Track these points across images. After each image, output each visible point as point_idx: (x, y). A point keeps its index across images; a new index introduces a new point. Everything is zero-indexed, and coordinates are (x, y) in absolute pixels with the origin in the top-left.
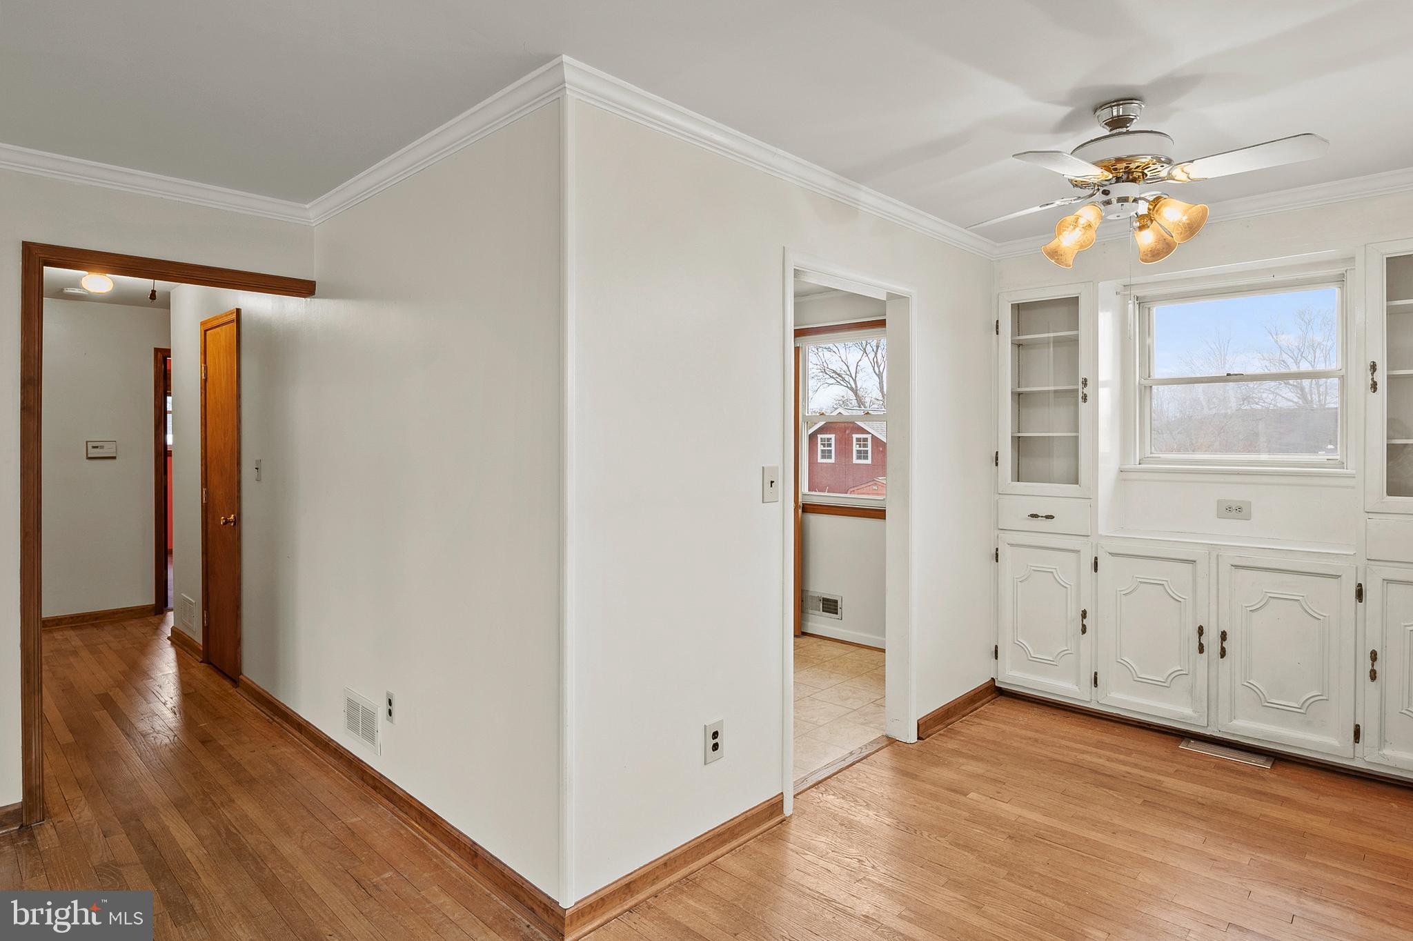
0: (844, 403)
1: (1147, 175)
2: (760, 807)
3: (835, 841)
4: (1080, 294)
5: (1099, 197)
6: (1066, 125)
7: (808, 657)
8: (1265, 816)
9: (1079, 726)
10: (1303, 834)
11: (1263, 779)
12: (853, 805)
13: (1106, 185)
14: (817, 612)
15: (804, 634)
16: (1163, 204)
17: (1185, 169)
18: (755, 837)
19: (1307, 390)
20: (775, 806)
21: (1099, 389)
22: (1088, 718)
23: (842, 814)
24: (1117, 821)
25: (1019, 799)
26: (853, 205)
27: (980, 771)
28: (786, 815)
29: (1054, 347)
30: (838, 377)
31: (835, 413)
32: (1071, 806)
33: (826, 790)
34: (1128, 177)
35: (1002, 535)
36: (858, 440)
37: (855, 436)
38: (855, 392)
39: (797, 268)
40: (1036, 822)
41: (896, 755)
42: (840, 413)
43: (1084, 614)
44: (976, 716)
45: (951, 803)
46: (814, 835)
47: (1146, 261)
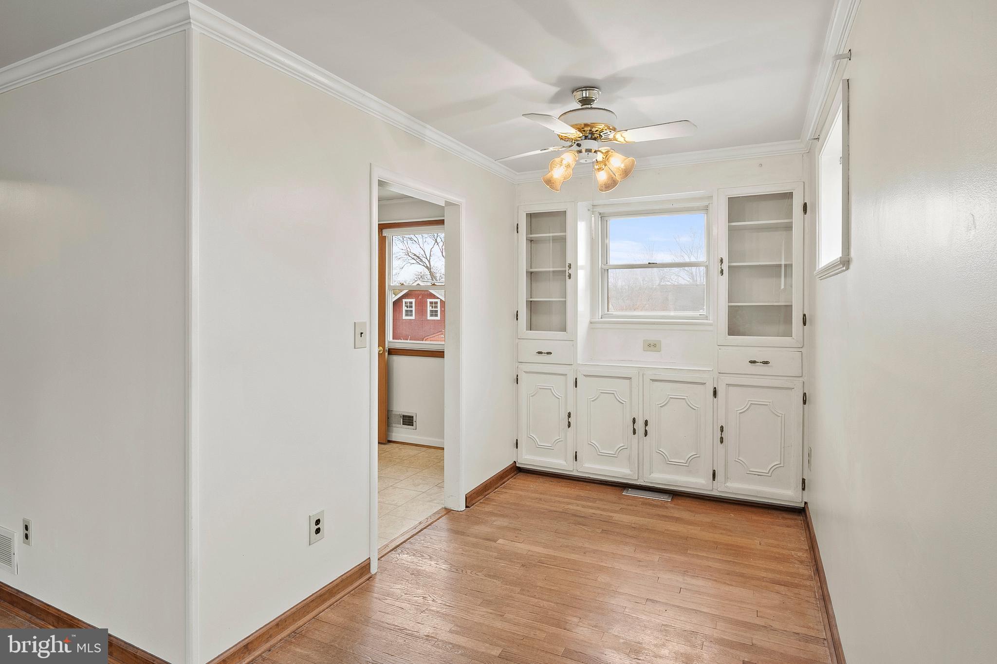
0: (421, 277)
1: (602, 137)
2: (352, 571)
3: (407, 587)
4: (567, 209)
5: (575, 148)
6: (556, 99)
7: (392, 457)
8: (668, 530)
9: (568, 487)
10: (686, 538)
11: (667, 508)
12: (420, 559)
13: (579, 140)
14: (398, 425)
15: (390, 442)
16: (610, 156)
17: (623, 135)
18: (349, 593)
19: (694, 273)
20: (364, 569)
21: (578, 271)
22: (571, 481)
23: (413, 566)
24: (587, 545)
25: (529, 539)
26: (421, 138)
27: (505, 524)
28: (372, 574)
29: (553, 242)
30: (418, 259)
31: (415, 284)
32: (561, 540)
33: (402, 551)
34: (592, 137)
35: (522, 366)
36: (431, 303)
37: (429, 300)
38: (429, 269)
39: (380, 179)
40: (539, 553)
41: (450, 520)
42: (418, 284)
43: (569, 415)
44: (504, 488)
45: (486, 548)
46: (392, 585)
47: (602, 191)
